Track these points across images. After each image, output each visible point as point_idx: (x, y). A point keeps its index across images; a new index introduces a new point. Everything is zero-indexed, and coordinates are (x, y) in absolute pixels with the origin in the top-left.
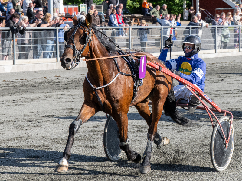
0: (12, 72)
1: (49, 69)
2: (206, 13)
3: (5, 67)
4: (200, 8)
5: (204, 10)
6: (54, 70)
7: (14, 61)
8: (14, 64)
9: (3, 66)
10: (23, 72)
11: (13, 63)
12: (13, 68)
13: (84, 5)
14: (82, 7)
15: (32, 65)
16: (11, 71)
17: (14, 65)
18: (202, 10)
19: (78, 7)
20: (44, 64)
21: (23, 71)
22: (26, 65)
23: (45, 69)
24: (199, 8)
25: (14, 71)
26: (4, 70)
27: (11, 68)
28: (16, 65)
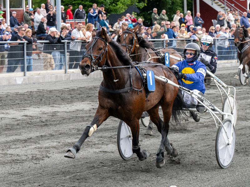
1: (58, 80)
3: (17, 78)
6: (63, 81)
7: (25, 73)
8: (25, 76)
11: (23, 75)
12: (24, 79)
15: (42, 76)
16: (22, 82)
23: (55, 80)
25: (25, 83)
26: (16, 82)
27: (22, 79)
28: (27, 77)
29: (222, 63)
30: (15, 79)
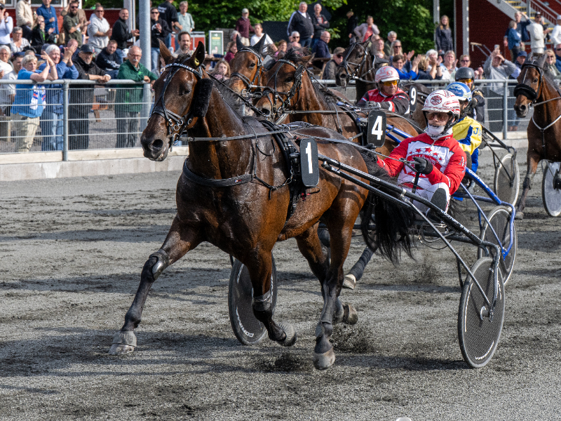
0: (60, 176)
1: (140, 171)
2: (484, 53)
3: (45, 166)
4: (471, 41)
5: (480, 45)
6: (151, 173)
7: (64, 153)
8: (64, 159)
9: (40, 165)
10: (83, 177)
11: (61, 158)
12: (62, 167)
13: (218, 33)
14: (213, 38)
15: (103, 161)
16: (57, 174)
17: (64, 163)
18: (475, 46)
19: (204, 36)
20: (129, 160)
21: (84, 175)
22: (90, 162)
23: (132, 171)
24: (468, 40)
25: (65, 176)
26: (43, 174)
27: (58, 168)
28: (69, 162)
29: (519, 138)
30: (42, 167)
